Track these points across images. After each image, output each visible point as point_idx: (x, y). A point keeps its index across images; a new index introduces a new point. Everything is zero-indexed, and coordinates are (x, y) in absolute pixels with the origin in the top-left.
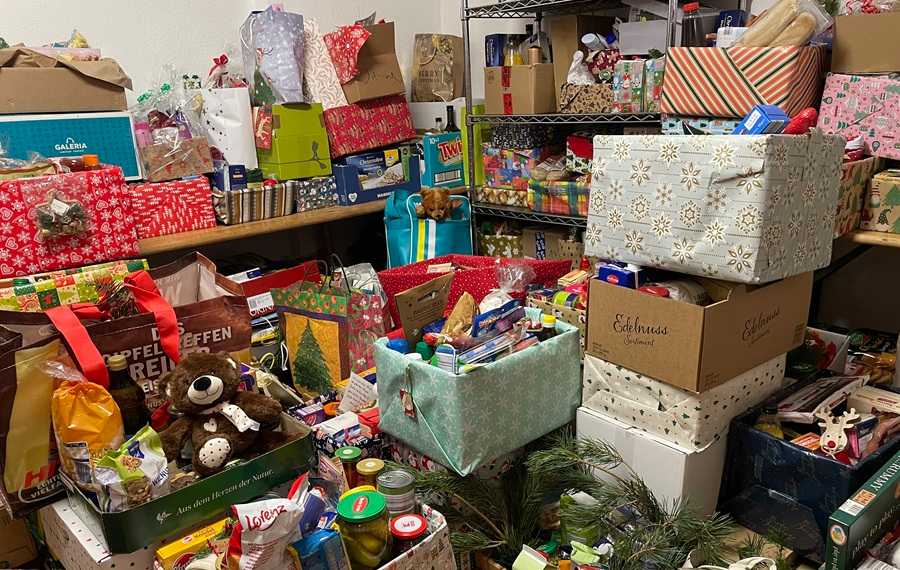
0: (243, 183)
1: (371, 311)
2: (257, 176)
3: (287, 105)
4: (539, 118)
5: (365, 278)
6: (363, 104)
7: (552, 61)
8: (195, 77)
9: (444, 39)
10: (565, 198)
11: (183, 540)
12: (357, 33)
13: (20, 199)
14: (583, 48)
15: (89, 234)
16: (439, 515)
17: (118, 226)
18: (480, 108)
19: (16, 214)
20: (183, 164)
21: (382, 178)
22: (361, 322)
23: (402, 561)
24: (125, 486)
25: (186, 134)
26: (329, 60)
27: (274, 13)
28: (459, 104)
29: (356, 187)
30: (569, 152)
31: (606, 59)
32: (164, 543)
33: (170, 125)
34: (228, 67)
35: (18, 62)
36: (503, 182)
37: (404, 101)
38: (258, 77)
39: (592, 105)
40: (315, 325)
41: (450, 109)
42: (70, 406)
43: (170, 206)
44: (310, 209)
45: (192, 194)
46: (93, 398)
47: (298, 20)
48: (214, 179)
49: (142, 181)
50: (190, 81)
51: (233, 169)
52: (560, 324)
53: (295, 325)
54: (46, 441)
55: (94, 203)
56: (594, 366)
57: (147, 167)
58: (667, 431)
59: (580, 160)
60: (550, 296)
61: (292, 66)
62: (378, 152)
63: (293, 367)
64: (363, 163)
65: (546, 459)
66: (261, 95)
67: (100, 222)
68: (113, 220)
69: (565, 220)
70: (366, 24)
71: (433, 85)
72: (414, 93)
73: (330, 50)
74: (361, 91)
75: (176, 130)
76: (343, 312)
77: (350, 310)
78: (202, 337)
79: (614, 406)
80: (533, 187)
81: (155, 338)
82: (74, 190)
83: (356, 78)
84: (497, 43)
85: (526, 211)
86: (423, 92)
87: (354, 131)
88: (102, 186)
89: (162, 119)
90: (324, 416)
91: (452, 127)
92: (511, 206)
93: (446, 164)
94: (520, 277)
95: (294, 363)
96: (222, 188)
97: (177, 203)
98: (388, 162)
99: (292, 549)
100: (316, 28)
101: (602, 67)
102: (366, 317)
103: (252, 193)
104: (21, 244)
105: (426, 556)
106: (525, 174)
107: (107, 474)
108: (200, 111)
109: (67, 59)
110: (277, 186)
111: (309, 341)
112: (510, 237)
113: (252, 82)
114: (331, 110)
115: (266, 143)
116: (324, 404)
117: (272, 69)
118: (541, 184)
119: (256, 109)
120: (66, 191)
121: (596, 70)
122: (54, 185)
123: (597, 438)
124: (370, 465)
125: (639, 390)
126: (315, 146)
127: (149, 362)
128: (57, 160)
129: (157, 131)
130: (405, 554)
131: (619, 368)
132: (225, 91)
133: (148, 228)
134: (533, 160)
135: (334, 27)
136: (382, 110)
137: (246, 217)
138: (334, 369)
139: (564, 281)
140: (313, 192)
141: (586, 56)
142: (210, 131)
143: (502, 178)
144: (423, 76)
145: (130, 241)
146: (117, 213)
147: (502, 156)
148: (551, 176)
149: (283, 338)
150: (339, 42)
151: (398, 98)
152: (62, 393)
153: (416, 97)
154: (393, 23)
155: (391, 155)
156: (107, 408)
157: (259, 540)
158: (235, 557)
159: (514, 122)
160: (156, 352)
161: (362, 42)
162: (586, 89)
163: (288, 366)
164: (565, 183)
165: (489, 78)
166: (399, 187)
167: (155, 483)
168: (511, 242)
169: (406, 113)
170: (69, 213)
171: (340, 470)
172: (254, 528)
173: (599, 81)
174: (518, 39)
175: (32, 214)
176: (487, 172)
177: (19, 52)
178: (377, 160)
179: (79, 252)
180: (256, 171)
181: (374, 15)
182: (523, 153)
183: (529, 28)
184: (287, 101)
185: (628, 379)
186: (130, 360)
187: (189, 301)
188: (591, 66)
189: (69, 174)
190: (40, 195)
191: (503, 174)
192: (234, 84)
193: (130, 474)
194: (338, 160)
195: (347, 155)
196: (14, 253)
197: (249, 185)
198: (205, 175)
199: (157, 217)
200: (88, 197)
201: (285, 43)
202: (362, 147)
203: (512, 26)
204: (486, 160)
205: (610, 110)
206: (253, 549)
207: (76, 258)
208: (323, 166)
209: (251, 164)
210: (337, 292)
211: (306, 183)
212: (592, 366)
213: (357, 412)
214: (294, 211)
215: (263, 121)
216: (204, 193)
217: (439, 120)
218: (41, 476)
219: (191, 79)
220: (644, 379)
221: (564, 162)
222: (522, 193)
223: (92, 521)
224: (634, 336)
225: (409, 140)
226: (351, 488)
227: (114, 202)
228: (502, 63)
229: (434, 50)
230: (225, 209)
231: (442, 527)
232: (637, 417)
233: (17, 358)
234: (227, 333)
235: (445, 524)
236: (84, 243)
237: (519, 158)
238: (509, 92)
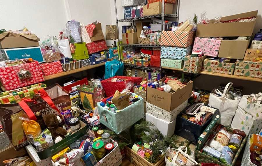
0: (68, 62)
1: (99, 92)
2: (72, 60)
3: (77, 43)
4: (134, 45)
5: (97, 82)
6: (95, 42)
7: (137, 32)
8: (56, 37)
9: (113, 26)
10: (141, 62)
11: (58, 154)
12: (93, 26)
13: (13, 71)
14: (144, 30)
15: (32, 77)
16: (116, 143)
17: (39, 75)
18: (122, 42)
19: (12, 74)
20: (54, 58)
21: (100, 58)
24: (42, 145)
25: (54, 51)
26: (86, 32)
27: (73, 22)
28: (117, 41)
29: (95, 61)
30: (141, 52)
31: (148, 32)
32: (53, 155)
33: (50, 49)
34: (63, 35)
35: (10, 35)
36: (127, 59)
37: (104, 41)
38: (70, 37)
39: (146, 42)
40: (87, 95)
41: (115, 42)
42: (27, 126)
43: (51, 68)
44: (85, 66)
45: (56, 65)
46: (33, 123)
47: (79, 23)
48: (62, 61)
49: (45, 62)
50: (55, 38)
51: (66, 59)
53: (83, 94)
54: (23, 133)
55: (32, 70)
56: (148, 105)
57: (45, 59)
58: (164, 119)
59: (144, 54)
60: (138, 87)
61: (78, 34)
62: (99, 53)
63: (83, 104)
64: (96, 55)
66: (71, 41)
67: (34, 74)
68: (37, 74)
69: (141, 67)
70: (95, 24)
71: (111, 36)
72: (107, 38)
73: (87, 30)
74: (94, 39)
75: (52, 50)
76: (93, 92)
77: (94, 92)
78: (59, 105)
79: (153, 113)
80: (134, 60)
81: (47, 107)
82: (27, 68)
83: (93, 36)
84: (125, 28)
85: (132, 65)
86: (109, 38)
87: (93, 48)
88: (34, 66)
89: (48, 48)
90: (91, 117)
91: (116, 46)
92: (129, 64)
93: (115, 54)
95: (83, 103)
96: (64, 63)
97: (53, 67)
98: (102, 55)
99: (82, 159)
100: (83, 25)
101: (148, 34)
102: (98, 93)
103: (71, 64)
104: (15, 81)
106: (132, 57)
107: (37, 143)
108: (57, 45)
109: (22, 34)
110: (76, 62)
111: (85, 98)
112: (129, 71)
113: (69, 38)
114: (88, 44)
115: (73, 52)
116: (90, 113)
117: (73, 35)
118: (136, 59)
119: (71, 44)
120: (25, 68)
121: (146, 34)
122: (21, 67)
123: (149, 121)
124: (100, 132)
125: (158, 110)
126: (85, 52)
127: (46, 112)
128: (22, 60)
129: (47, 51)
131: (154, 105)
132: (63, 40)
133: (47, 74)
134: (133, 54)
135: (87, 25)
136: (99, 43)
137: (70, 69)
138: (92, 105)
139: (141, 83)
140: (85, 62)
141: (144, 31)
142: (60, 50)
143: (127, 58)
144: (109, 35)
145: (42, 78)
146: (38, 72)
147: (127, 53)
148: (137, 58)
149: (80, 97)
150: (89, 28)
151: (103, 40)
152: (25, 124)
153: (107, 39)
154: (101, 23)
155: (102, 53)
156: (36, 125)
157: (73, 161)
158: (68, 164)
159: (129, 46)
160: (48, 110)
161: (94, 28)
162: (144, 39)
163: (82, 103)
164: (141, 59)
165: (123, 36)
166: (105, 60)
167: (49, 143)
168: (130, 72)
169: (105, 43)
170: (26, 73)
171: (93, 134)
172: (71, 159)
173: (147, 37)
174: (129, 27)
175: (17, 74)
176: (124, 56)
177: (9, 33)
178: (99, 54)
179: (30, 82)
180: (71, 58)
181: (96, 21)
182: (131, 52)
183: (131, 24)
184: (77, 42)
185: (156, 108)
186: (41, 112)
187: (55, 97)
188: (145, 33)
189: (26, 64)
190: (18, 69)
191: (127, 57)
192: (65, 38)
193: (43, 142)
194: (90, 55)
195: (92, 54)
196: (13, 83)
197: (70, 62)
198: (59, 60)
199: (49, 71)
200: (31, 69)
201: (76, 29)
202: (96, 52)
203: (127, 24)
204: (123, 54)
205: (150, 43)
206: (72, 163)
207: (29, 83)
208: (87, 56)
210: (91, 87)
211: (83, 61)
212: (148, 104)
213: (97, 116)
214: (81, 67)
215: (72, 47)
216: (59, 64)
217: (113, 44)
218: (22, 141)
219: (55, 37)
220: (159, 108)
221: (140, 54)
222: (131, 61)
223: (36, 153)
224: (157, 99)
225: (106, 49)
226: (96, 138)
227: (37, 70)
228: (126, 32)
229: (110, 28)
230: (65, 68)
231: (117, 146)
232: (158, 116)
233: (11, 116)
234: (65, 103)
236: (31, 80)
237: (130, 53)
238: (128, 39)
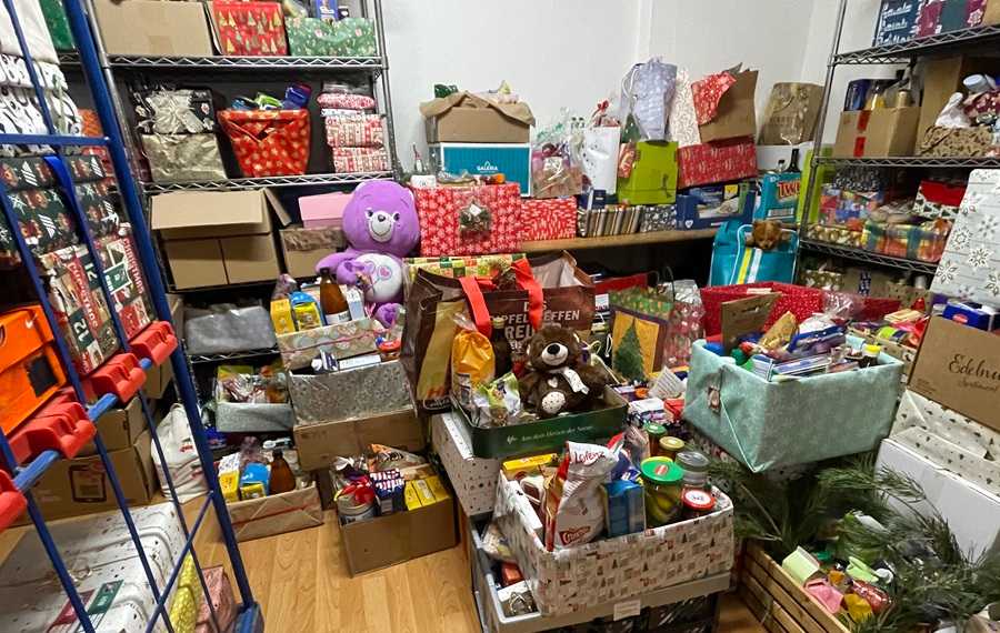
0: (602, 204)
1: (690, 320)
2: (614, 200)
3: (649, 142)
4: (893, 161)
5: (688, 293)
6: (715, 143)
7: (920, 105)
8: (581, 119)
9: (801, 88)
10: (905, 241)
11: (521, 461)
12: (723, 81)
13: (452, 201)
14: (965, 91)
15: (490, 232)
16: (727, 498)
17: (510, 229)
18: (828, 150)
19: (447, 212)
20: (561, 187)
21: (718, 209)
22: (679, 327)
23: (689, 526)
24: (491, 411)
25: (567, 163)
26: (692, 105)
27: (653, 65)
28: (806, 148)
29: (693, 215)
30: (920, 196)
31: (989, 101)
32: (509, 459)
33: (558, 155)
34: (608, 111)
35: (464, 102)
36: (837, 222)
37: (753, 142)
38: (630, 119)
39: (961, 149)
40: (640, 324)
41: (795, 153)
42: (464, 347)
43: (546, 219)
44: (651, 231)
45: (563, 210)
46: (480, 345)
47: (673, 70)
48: (581, 200)
49: (530, 198)
50: (577, 122)
51: (596, 193)
52: (884, 356)
53: (623, 322)
54: (445, 370)
55: (497, 209)
56: (912, 402)
57: (535, 187)
58: (989, 481)
59: (930, 205)
60: (875, 330)
61: (660, 108)
62: (720, 186)
63: (614, 356)
64: (705, 196)
65: (841, 477)
66: (630, 133)
67: (498, 224)
68: (506, 224)
69: (899, 263)
70: (733, 72)
71: (782, 129)
72: (762, 137)
73: (694, 97)
74: (714, 132)
75: (560, 160)
76: (665, 316)
77: (672, 315)
78: (557, 315)
79: (927, 444)
80: (870, 228)
81: (525, 310)
82: (486, 199)
83: (713, 120)
84: (862, 89)
85: (857, 251)
86: (771, 136)
87: (702, 167)
88: (504, 197)
89: (552, 150)
90: (634, 397)
91: (794, 168)
92: (841, 245)
93: (781, 201)
94: (847, 306)
95: (617, 353)
96: (586, 208)
97: (552, 218)
98: (727, 195)
99: (603, 488)
100: (687, 77)
101: (982, 110)
102: (685, 324)
103: (607, 213)
104: (447, 235)
105: (710, 528)
106: (863, 215)
107: (480, 400)
108: (580, 146)
109: (495, 101)
110: (628, 209)
111: (632, 336)
112: (833, 274)
113: (624, 123)
114: (686, 148)
115: (626, 174)
116: (636, 388)
117: (642, 112)
118: (880, 225)
119: (624, 145)
120: (481, 199)
121: (974, 113)
122: (474, 194)
123: (900, 470)
124: (672, 442)
125: (963, 434)
126: (665, 178)
127: (519, 327)
128: (477, 177)
129: (547, 160)
130: (691, 521)
131: (945, 408)
132: (602, 129)
133: (527, 234)
134: (874, 204)
135: (702, 76)
136: (730, 149)
137: (599, 233)
138: (648, 361)
139: (891, 317)
140: (656, 216)
141: (966, 97)
142: (585, 162)
143: (836, 217)
144: (774, 123)
145: (516, 241)
146: (511, 219)
147: (842, 197)
148: (893, 219)
149: (611, 332)
150: (703, 91)
151: (746, 140)
152: (461, 337)
153: (763, 141)
154: (757, 72)
155: (731, 190)
156: (487, 354)
157: (581, 472)
158: (560, 479)
159: (864, 164)
160: (525, 321)
161: (725, 88)
162: (957, 132)
163: (610, 353)
164: (908, 227)
165: (845, 122)
166: (731, 219)
167: (511, 414)
168: (833, 279)
169: (753, 153)
170: (479, 215)
171: (645, 440)
172: (579, 463)
173: (974, 124)
174: (885, 85)
175: (458, 213)
176: (822, 211)
177: (466, 96)
178: (718, 193)
179: (481, 245)
180: (615, 195)
181: (740, 65)
182: (865, 195)
183: (900, 73)
184: (650, 138)
185: (953, 421)
186: (506, 323)
187: (552, 286)
188: (967, 109)
189: (484, 186)
190: (464, 199)
191: (838, 214)
192: (610, 124)
193: (495, 402)
194: (682, 191)
195: (691, 187)
196: (442, 240)
197: (607, 206)
198: (575, 196)
199: (535, 225)
200: (494, 205)
201: (658, 90)
202: (706, 181)
203: (880, 71)
204: (823, 200)
205: (983, 154)
206: (575, 478)
207: (479, 249)
208: (669, 196)
209: (611, 191)
210: (664, 299)
211: (652, 209)
212: (911, 400)
213: (663, 400)
214: (638, 230)
215: (627, 155)
216: (572, 210)
217: (782, 162)
218: (438, 393)
219: (578, 120)
220: (974, 426)
221: (911, 207)
222: (855, 234)
223: (464, 430)
224: (972, 379)
225: (750, 179)
226: (652, 456)
227: (510, 210)
228: (862, 107)
229: (790, 98)
230: (585, 225)
231: (728, 508)
232: (956, 461)
233: (438, 307)
234: (576, 315)
235: (732, 506)
236: (486, 238)
237: (860, 199)
238: (864, 134)
